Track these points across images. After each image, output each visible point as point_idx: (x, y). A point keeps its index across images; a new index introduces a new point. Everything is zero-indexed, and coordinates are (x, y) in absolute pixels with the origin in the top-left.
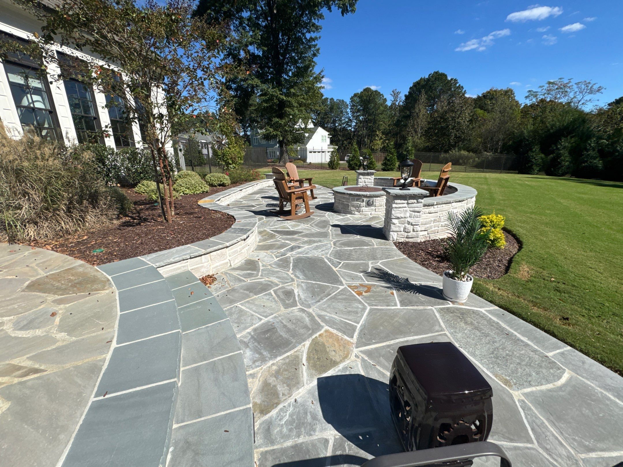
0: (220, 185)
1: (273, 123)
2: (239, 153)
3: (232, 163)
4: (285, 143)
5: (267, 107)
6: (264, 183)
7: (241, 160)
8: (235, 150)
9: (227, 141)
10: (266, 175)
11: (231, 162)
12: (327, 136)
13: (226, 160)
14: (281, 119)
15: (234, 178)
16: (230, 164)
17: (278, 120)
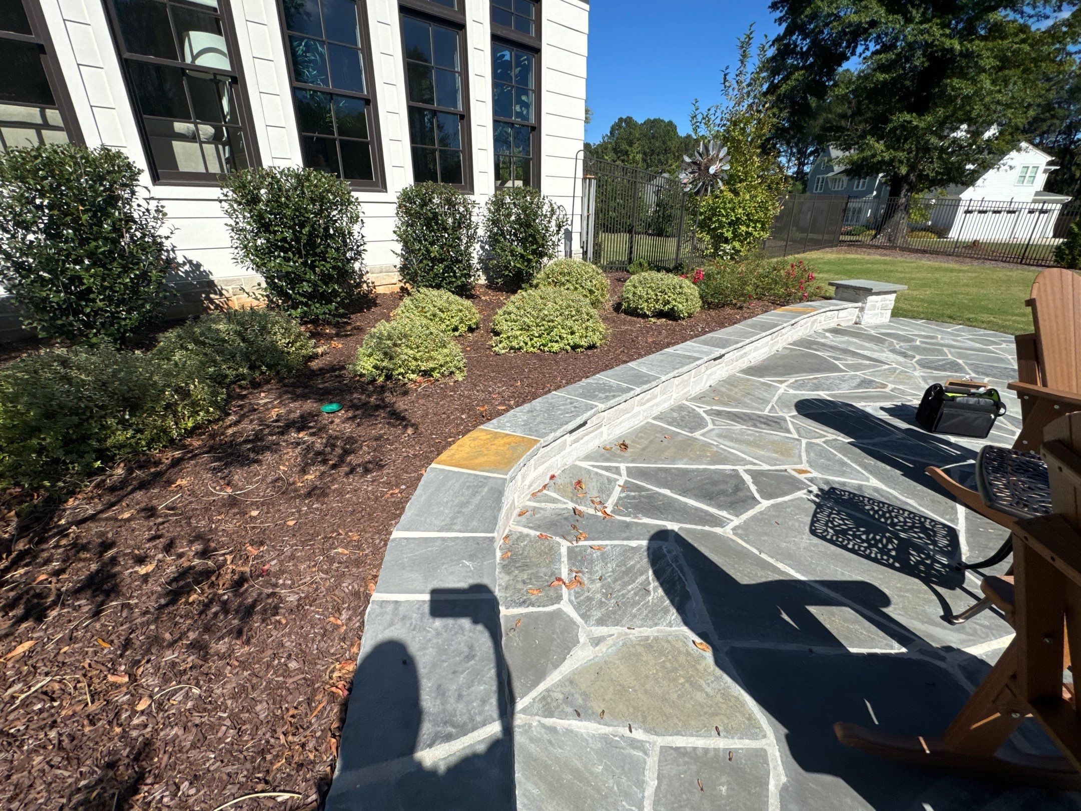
0: (660, 314)
1: (889, 127)
2: (763, 206)
3: (734, 239)
4: (910, 184)
5: (885, 82)
6: (821, 318)
7: (763, 229)
8: (752, 197)
9: (727, 167)
10: (838, 286)
11: (729, 235)
12: (1043, 166)
13: (715, 229)
14: (920, 114)
15: (718, 291)
16: (727, 241)
17: (908, 117)
